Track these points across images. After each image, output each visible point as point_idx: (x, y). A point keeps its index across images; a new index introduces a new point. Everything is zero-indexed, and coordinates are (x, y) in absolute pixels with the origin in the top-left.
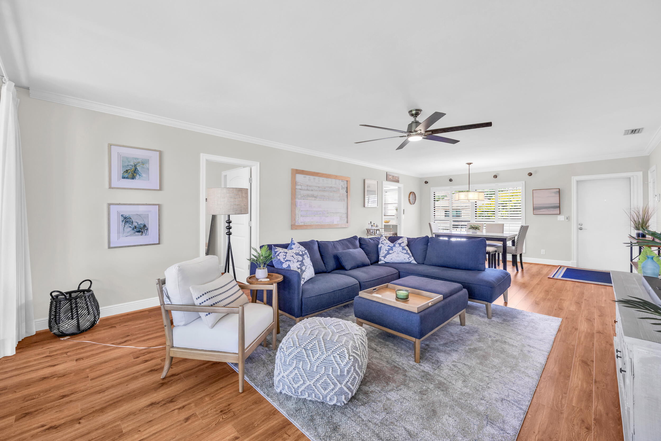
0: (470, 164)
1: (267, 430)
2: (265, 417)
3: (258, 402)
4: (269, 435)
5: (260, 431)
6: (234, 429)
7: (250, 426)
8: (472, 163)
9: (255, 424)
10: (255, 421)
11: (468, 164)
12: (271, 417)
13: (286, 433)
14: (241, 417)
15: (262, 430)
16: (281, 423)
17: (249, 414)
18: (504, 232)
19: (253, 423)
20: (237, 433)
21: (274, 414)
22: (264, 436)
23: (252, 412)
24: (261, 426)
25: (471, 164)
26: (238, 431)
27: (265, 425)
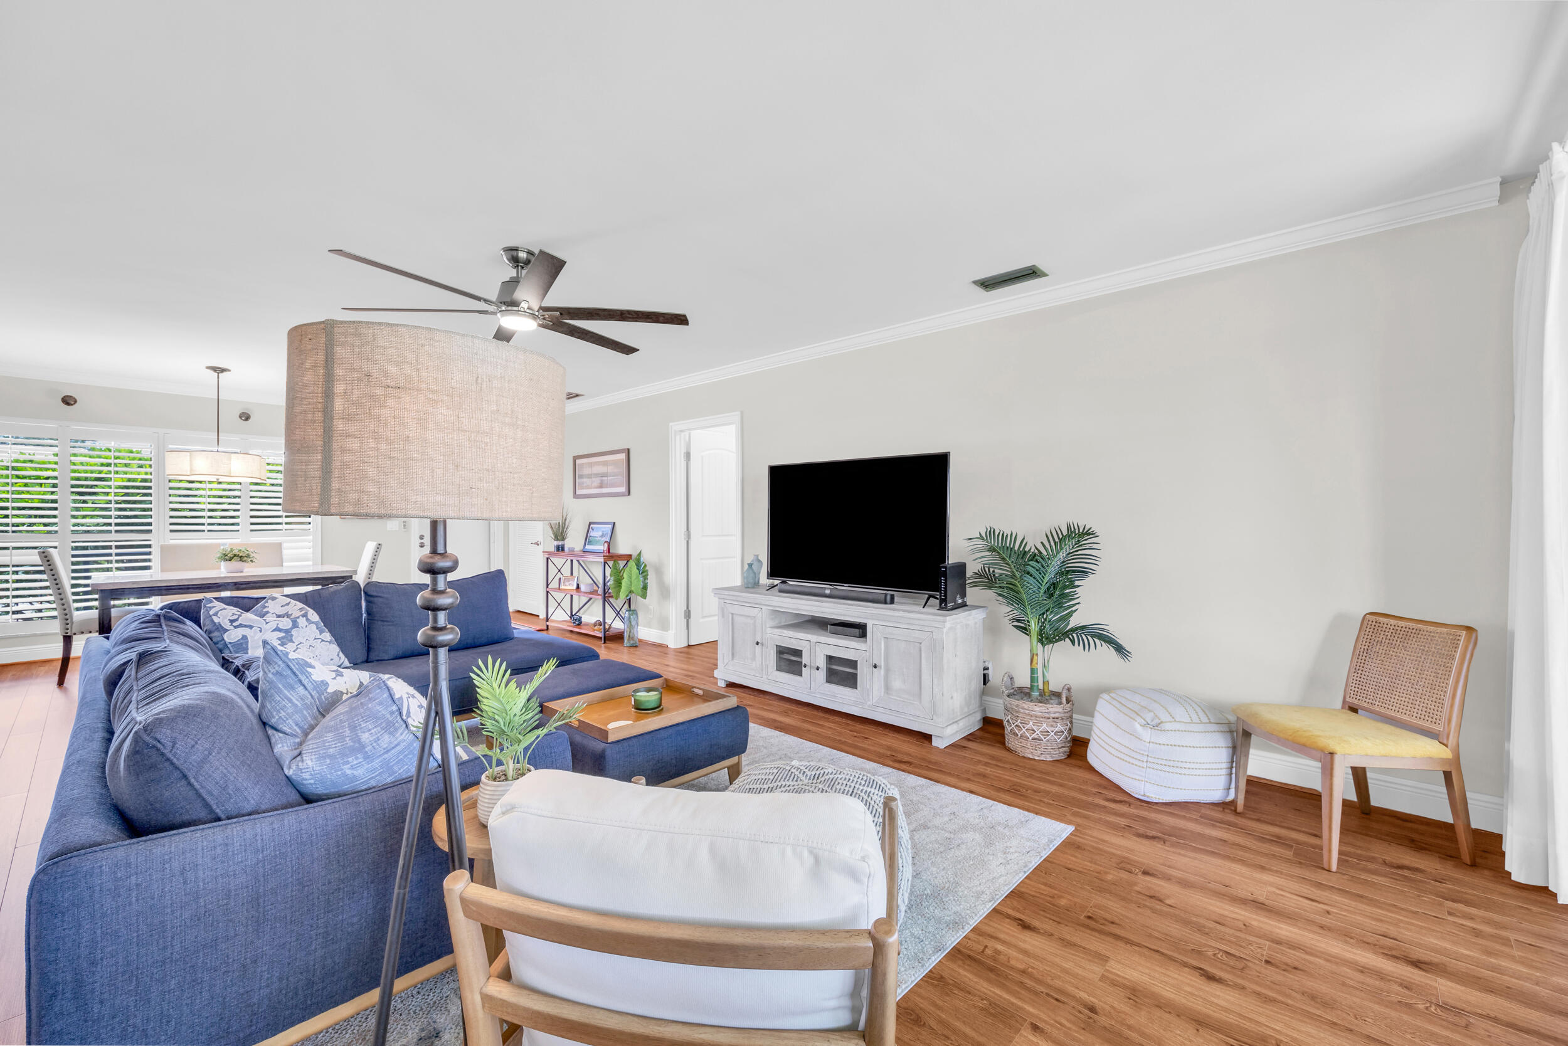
0: (223, 370)
1: (989, 981)
2: (955, 992)
3: (912, 1017)
4: (998, 975)
5: (998, 991)
6: (1016, 1040)
7: (993, 1011)
8: (229, 371)
9: (983, 1004)
10: (975, 1007)
11: (215, 369)
12: (951, 982)
13: (983, 952)
14: (976, 1037)
15: (992, 989)
16: (960, 963)
17: (958, 1024)
18: (284, 564)
19: (982, 1009)
20: (1022, 1032)
21: (942, 977)
22: (1005, 982)
23: (951, 1020)
24: (985, 994)
25: (225, 373)
26: (1018, 1031)
27: (978, 987)
